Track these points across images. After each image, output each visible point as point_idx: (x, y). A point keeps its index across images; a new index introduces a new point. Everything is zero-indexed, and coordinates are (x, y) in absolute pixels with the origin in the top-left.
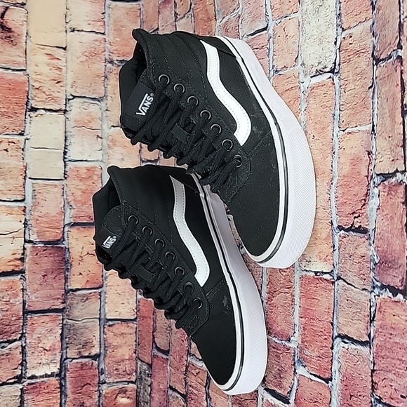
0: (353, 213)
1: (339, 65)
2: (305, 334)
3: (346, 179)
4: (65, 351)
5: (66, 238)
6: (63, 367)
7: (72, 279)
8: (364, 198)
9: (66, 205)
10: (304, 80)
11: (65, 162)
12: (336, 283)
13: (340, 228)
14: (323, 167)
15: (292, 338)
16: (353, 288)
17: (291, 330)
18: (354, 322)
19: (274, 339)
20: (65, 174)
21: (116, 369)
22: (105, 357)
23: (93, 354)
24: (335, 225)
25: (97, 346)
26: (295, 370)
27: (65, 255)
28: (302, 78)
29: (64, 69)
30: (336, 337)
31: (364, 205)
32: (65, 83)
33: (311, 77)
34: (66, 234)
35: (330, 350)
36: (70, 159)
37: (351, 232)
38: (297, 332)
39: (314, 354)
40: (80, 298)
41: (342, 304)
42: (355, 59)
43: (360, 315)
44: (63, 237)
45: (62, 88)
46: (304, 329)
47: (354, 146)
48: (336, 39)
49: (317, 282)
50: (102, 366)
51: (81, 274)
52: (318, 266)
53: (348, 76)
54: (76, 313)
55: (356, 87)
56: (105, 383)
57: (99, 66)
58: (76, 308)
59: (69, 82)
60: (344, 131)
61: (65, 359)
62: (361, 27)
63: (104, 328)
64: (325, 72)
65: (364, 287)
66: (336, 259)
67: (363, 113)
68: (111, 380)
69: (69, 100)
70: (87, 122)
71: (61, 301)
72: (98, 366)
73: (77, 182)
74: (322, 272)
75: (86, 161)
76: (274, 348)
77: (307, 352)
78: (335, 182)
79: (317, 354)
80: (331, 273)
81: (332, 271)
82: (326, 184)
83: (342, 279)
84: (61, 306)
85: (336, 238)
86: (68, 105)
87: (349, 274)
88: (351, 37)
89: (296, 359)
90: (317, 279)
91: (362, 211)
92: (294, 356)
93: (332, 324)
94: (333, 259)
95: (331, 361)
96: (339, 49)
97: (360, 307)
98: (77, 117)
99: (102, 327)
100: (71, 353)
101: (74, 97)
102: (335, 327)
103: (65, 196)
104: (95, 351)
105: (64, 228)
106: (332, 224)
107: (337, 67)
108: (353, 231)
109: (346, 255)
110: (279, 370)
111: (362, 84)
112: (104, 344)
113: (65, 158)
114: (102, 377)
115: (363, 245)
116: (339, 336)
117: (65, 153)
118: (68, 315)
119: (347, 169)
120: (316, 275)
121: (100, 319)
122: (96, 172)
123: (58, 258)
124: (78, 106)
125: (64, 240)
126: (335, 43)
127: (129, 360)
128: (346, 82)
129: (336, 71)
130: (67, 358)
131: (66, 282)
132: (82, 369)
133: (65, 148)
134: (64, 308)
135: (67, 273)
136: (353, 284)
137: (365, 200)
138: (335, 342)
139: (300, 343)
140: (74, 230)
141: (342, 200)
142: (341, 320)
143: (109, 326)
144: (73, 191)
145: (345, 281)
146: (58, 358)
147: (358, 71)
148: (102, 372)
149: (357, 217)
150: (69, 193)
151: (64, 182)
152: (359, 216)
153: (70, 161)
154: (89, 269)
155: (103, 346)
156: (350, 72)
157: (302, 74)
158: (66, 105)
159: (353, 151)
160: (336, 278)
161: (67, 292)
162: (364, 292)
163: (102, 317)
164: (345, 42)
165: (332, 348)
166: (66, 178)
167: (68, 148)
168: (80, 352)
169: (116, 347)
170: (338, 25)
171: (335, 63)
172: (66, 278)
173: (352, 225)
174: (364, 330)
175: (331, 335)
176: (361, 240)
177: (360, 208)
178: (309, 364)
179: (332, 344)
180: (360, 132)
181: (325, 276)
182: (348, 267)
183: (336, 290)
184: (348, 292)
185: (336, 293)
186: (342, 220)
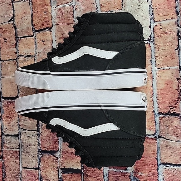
0: (170, 107)
1: (154, 38)
2: (137, 165)
3: (162, 91)
8: (177, 99)
12: (158, 139)
13: (160, 113)
15: (128, 168)
16: (170, 141)
18: (172, 156)
19: (113, 170)
24: (157, 112)
30: (160, 164)
31: (177, 102)
35: (157, 171)
37: (168, 115)
39: (145, 174)
41: (163, 149)
42: (165, 36)
43: (176, 153)
47: (167, 76)
48: (150, 25)
53: (160, 43)
55: (166, 49)
60: (160, 69)
62: (168, 22)
65: (178, 140)
66: (157, 128)
67: (172, 61)
74: (148, 135)
76: (113, 174)
77: (140, 174)
78: (155, 92)
79: (148, 174)
80: (154, 135)
83: (162, 137)
85: (157, 119)
87: (167, 135)
88: (161, 25)
89: (132, 178)
91: (176, 106)
92: (130, 176)
93: (157, 159)
94: (155, 128)
95: (158, 176)
96: (153, 30)
97: (176, 149)
102: (159, 160)
106: (154, 112)
107: (152, 38)
108: (170, 115)
109: (164, 126)
111: (170, 47)
115: (176, 121)
116: (162, 164)
119: (163, 86)
126: (150, 27)
128: (159, 46)
129: (151, 40)
136: (170, 139)
137: (178, 101)
138: (159, 167)
139: (134, 170)
141: (162, 101)
142: (163, 156)
145: (164, 138)
147: (167, 41)
149: (172, 108)
152: (174, 108)
156: (162, 42)
159: (166, 78)
160: (157, 137)
162: (178, 142)
164: (157, 27)
165: (158, 170)
170: (151, 19)
171: (151, 36)
173: (169, 112)
174: (179, 159)
175: (157, 164)
176: (175, 119)
177: (175, 104)
178: (142, 179)
179: (158, 168)
180: (170, 70)
181: (150, 137)
182: (166, 131)
183: (158, 143)
184: (167, 143)
185: (158, 144)
186: (162, 110)
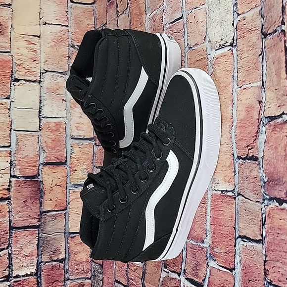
0: (248, 146)
1: (237, 40)
2: (214, 237)
3: (243, 122)
4: (40, 257)
5: (41, 174)
6: (38, 269)
7: (45, 204)
9: (41, 150)
10: (211, 52)
11: (40, 118)
12: (237, 198)
13: (239, 158)
14: (226, 114)
15: (205, 240)
16: (249, 201)
17: (204, 235)
18: (250, 226)
19: (191, 241)
20: (40, 127)
21: (77, 269)
22: (69, 260)
23: (60, 258)
24: (236, 156)
25: (63, 253)
26: (208, 263)
27: (39, 186)
28: (209, 51)
29: (39, 51)
30: (238, 238)
31: (255, 139)
32: (39, 61)
33: (216, 50)
34: (40, 171)
35: (234, 248)
36: (43, 116)
37: (247, 160)
38: (209, 235)
39: (222, 251)
40: (51, 218)
41: (242, 214)
42: (248, 35)
43: (255, 221)
44: (38, 173)
45: (38, 65)
46: (214, 233)
47: (249, 98)
48: (233, 21)
49: (223, 198)
50: (67, 267)
51: (51, 200)
52: (224, 186)
53: (243, 48)
54: (48, 228)
55: (249, 55)
56: (69, 279)
57: (64, 49)
58: (48, 225)
59: (43, 60)
60: (241, 87)
61: (40, 263)
62: (252, 12)
63: (68, 239)
64: (226, 46)
65: (257, 200)
66: (237, 181)
67: (255, 73)
68: (73, 277)
69: (43, 73)
70: (55, 89)
71: (37, 220)
72: (64, 267)
73: (48, 133)
74: (226, 191)
75: (55, 117)
76: (191, 248)
77: (216, 250)
78: (235, 124)
79: (224, 251)
80: (233, 191)
81: (234, 189)
82: (228, 127)
83: (241, 195)
84: (38, 224)
85: (237, 165)
86: (42, 77)
87: (246, 191)
88: (244, 19)
89: (208, 255)
90: (223, 196)
91: (254, 144)
92: (207, 253)
93: (235, 228)
94: (234, 181)
95: (235, 255)
96: (236, 29)
97: (255, 215)
98: (49, 86)
99: (67, 238)
100: (45, 258)
101: (47, 71)
102: (237, 230)
103: (40, 143)
104: (62, 256)
105: (39, 166)
106: (234, 155)
107: (235, 42)
108: (248, 159)
109: (244, 178)
110: (195, 264)
111: (254, 52)
112: (68, 251)
113: (39, 115)
114: (67, 276)
115: (255, 169)
116: (240, 237)
117: (40, 112)
118: (42, 230)
119: (243, 114)
120: (222, 193)
121: (65, 233)
122: (62, 126)
123: (34, 189)
124: (49, 78)
125: (39, 175)
126: (233, 24)
127: (86, 262)
128: (242, 52)
129: (234, 45)
130: (42, 262)
131: (41, 206)
132: (52, 269)
133: (40, 108)
134: (40, 225)
135: (41, 200)
136: (249, 198)
137: (256, 136)
138: (237, 241)
139: (211, 243)
140: (46, 168)
141: (239, 137)
142: (241, 225)
143: (72, 237)
144: (46, 139)
145: (243, 196)
146: (35, 262)
147: (251, 44)
148: (67, 272)
150: (42, 141)
151: (39, 133)
152: (252, 148)
153: (43, 117)
154: (57, 196)
155: (67, 252)
156: (245, 45)
157: (209, 48)
158: (40, 77)
159: (248, 102)
160: (236, 195)
161: (42, 213)
162: (257, 203)
163: (67, 231)
164: (240, 23)
165: (235, 246)
166: (40, 130)
167: (42, 108)
168: (51, 257)
169: (76, 253)
170: (234, 12)
171: (233, 39)
172: (41, 203)
173: (247, 155)
174: (258, 231)
175: (234, 236)
176: (254, 165)
177: (252, 142)
178: (218, 259)
179: (235, 243)
180: (253, 88)
181: (229, 194)
182: (246, 186)
183: (237, 204)
184: (246, 204)
185: (237, 206)
186: (240, 151)
